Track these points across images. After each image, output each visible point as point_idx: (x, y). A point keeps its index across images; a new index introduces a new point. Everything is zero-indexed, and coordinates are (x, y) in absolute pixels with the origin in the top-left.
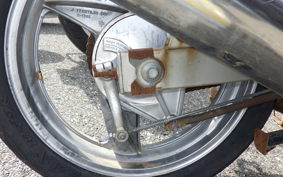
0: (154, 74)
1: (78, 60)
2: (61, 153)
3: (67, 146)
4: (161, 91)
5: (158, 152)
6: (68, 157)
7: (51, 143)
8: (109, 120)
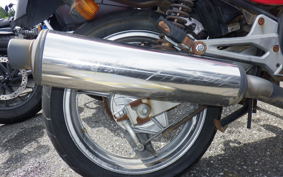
0: (145, 111)
1: (95, 106)
2: (111, 169)
3: (113, 165)
4: (154, 117)
5: (166, 151)
6: (117, 171)
7: (105, 165)
8: (131, 142)
